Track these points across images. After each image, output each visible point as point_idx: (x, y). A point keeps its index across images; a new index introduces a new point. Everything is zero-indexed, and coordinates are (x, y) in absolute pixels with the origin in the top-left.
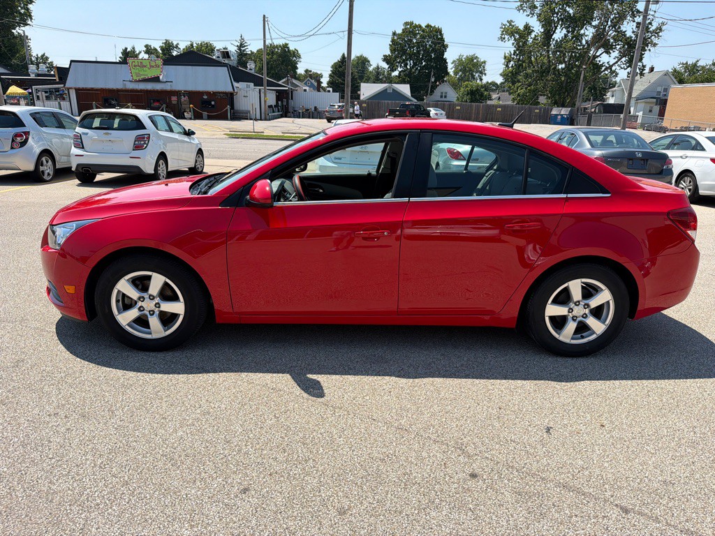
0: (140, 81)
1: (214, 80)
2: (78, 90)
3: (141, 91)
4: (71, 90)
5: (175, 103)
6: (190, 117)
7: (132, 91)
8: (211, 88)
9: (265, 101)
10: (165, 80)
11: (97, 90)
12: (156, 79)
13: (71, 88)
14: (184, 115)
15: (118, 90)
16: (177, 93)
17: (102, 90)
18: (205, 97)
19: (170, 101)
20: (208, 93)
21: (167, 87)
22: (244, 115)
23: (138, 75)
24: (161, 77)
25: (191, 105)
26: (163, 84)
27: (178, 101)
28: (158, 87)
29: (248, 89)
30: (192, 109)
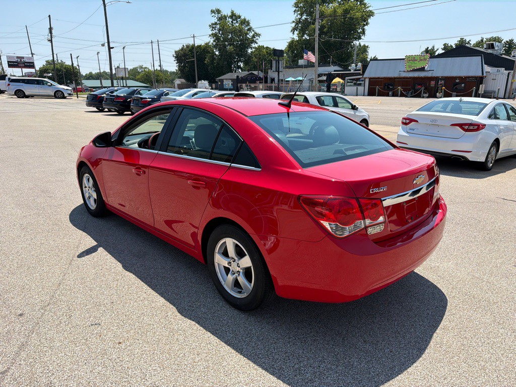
0: (411, 71)
1: (469, 67)
2: (370, 79)
3: (410, 78)
4: (366, 79)
5: (433, 86)
6: (440, 96)
7: (404, 78)
8: (463, 74)
9: (512, 83)
10: (428, 69)
11: (382, 78)
12: (422, 69)
13: (366, 78)
14: (436, 95)
15: (395, 78)
16: (436, 79)
17: (385, 78)
18: (457, 81)
19: (430, 84)
20: (460, 78)
21: (429, 74)
22: (489, 94)
23: (410, 67)
24: (426, 68)
25: (444, 88)
26: (427, 72)
27: (435, 85)
28: (422, 74)
29: (498, 73)
30: (443, 91)
